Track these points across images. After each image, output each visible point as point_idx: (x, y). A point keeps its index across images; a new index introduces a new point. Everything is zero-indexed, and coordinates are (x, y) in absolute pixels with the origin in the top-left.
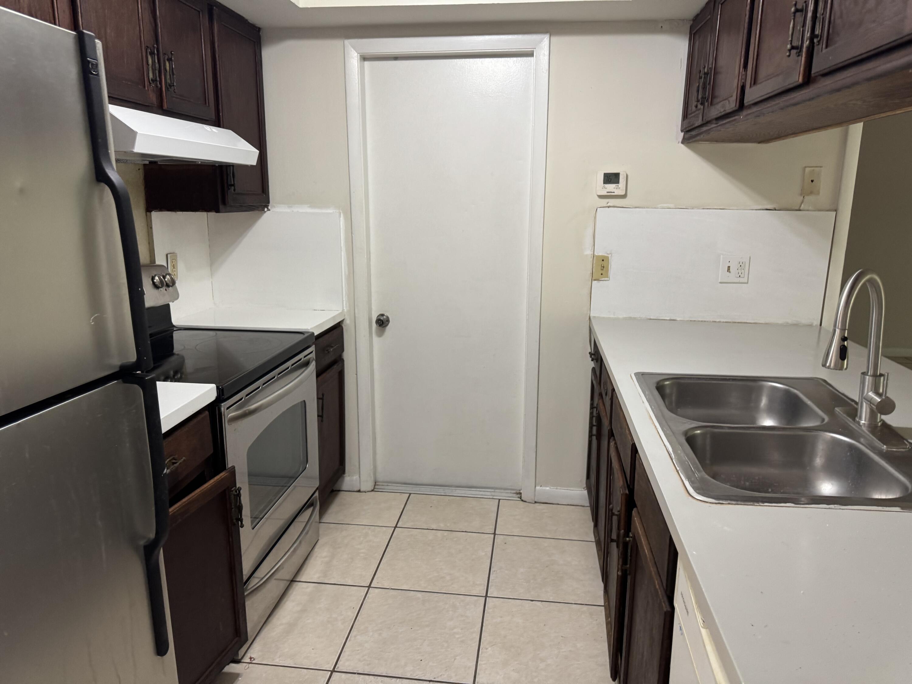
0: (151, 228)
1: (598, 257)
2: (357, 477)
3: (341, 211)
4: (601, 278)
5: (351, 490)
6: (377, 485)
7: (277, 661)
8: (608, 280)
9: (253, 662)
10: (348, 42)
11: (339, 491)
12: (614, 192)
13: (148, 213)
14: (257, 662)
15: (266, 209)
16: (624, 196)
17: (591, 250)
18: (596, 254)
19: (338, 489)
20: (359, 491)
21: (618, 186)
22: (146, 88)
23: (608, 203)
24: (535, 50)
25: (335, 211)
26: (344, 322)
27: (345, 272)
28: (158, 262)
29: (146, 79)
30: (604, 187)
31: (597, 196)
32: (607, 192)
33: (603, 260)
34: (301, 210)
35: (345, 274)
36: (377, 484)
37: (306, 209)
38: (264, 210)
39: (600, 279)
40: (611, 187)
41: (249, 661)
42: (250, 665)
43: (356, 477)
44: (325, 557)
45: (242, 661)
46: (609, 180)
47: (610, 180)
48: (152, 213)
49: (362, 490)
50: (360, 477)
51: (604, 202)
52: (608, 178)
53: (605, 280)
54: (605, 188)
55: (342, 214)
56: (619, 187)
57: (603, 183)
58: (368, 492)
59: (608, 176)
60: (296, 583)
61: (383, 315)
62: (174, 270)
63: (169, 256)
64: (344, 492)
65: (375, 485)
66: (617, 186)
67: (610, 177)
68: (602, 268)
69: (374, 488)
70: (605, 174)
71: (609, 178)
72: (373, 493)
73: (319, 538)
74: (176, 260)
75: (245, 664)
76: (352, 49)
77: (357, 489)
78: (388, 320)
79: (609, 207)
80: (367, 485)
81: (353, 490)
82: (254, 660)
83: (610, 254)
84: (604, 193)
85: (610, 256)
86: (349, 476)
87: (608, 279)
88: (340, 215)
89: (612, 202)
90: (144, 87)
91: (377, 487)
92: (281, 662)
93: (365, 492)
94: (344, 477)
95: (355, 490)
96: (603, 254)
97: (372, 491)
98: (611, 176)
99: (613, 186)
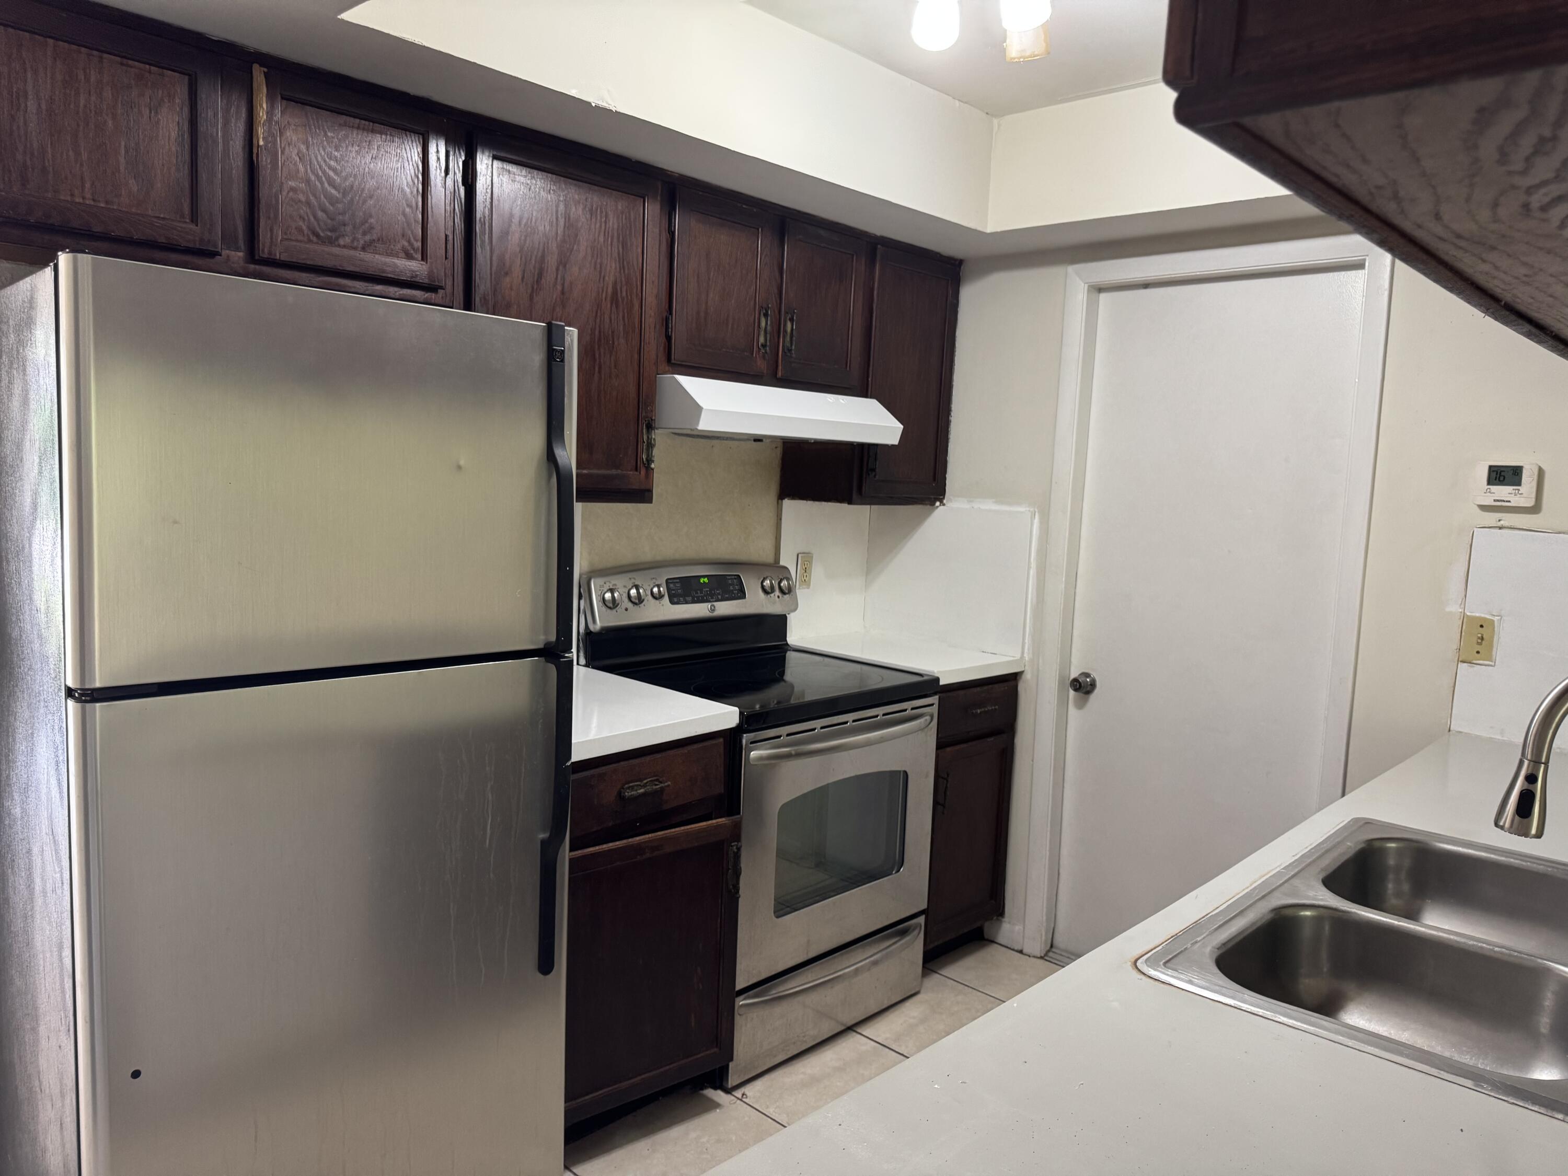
0: (781, 519)
1: (1472, 619)
2: (1021, 928)
3: (1036, 510)
4: (1476, 660)
5: (1009, 946)
6: (1053, 952)
7: (771, 1111)
8: (1491, 666)
9: (744, 1100)
10: (1071, 269)
11: (993, 942)
12: (1509, 501)
13: (780, 501)
14: (748, 1102)
15: (938, 504)
16: (1536, 509)
17: (1461, 604)
18: (1468, 614)
19: (992, 939)
20: (1021, 952)
21: (1519, 490)
22: (754, 355)
23: (1499, 521)
24: (1367, 258)
25: (1028, 509)
26: (1023, 676)
27: (1032, 599)
28: (782, 563)
29: (755, 344)
30: (1488, 490)
31: (1477, 508)
32: (1494, 500)
33: (1482, 626)
34: (983, 507)
35: (1032, 602)
36: (1054, 950)
37: (989, 505)
38: (934, 504)
39: (1475, 662)
40: (1503, 492)
41: (740, 1096)
42: (739, 1101)
43: (1018, 928)
44: (914, 1018)
45: (733, 1093)
46: (1499, 478)
47: (1502, 478)
48: (784, 501)
49: (1025, 951)
50: (1024, 928)
51: (1491, 518)
52: (1498, 475)
53: (1486, 665)
54: (1489, 492)
55: (1037, 514)
56: (1520, 492)
57: (1486, 483)
58: (1034, 957)
59: (1499, 471)
60: (854, 1034)
61: (1087, 675)
62: (805, 574)
63: (800, 555)
64: (999, 946)
65: (1048, 951)
66: (1516, 490)
67: (1502, 474)
68: (1479, 641)
69: (1046, 955)
70: (1490, 467)
71: (1500, 473)
72: (1041, 961)
73: (922, 991)
74: (810, 562)
75: (733, 1098)
76: (1078, 279)
77: (1020, 948)
78: (1093, 685)
79: (1500, 528)
80: (1036, 946)
81: (1012, 948)
82: (746, 1098)
83: (1498, 616)
84: (1489, 501)
85: (1496, 619)
86: (1009, 923)
87: (1493, 664)
88: (1035, 515)
89: (1508, 519)
90: (753, 354)
91: (1051, 954)
92: (774, 1114)
93: (1029, 956)
94: (1001, 922)
95: (1016, 948)
96: (1483, 615)
97: (1041, 958)
98: (1504, 471)
99: (1509, 489)
